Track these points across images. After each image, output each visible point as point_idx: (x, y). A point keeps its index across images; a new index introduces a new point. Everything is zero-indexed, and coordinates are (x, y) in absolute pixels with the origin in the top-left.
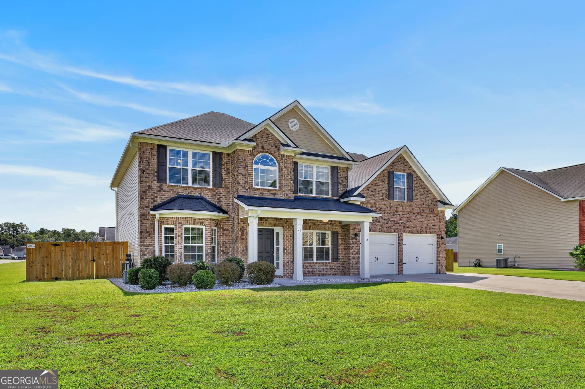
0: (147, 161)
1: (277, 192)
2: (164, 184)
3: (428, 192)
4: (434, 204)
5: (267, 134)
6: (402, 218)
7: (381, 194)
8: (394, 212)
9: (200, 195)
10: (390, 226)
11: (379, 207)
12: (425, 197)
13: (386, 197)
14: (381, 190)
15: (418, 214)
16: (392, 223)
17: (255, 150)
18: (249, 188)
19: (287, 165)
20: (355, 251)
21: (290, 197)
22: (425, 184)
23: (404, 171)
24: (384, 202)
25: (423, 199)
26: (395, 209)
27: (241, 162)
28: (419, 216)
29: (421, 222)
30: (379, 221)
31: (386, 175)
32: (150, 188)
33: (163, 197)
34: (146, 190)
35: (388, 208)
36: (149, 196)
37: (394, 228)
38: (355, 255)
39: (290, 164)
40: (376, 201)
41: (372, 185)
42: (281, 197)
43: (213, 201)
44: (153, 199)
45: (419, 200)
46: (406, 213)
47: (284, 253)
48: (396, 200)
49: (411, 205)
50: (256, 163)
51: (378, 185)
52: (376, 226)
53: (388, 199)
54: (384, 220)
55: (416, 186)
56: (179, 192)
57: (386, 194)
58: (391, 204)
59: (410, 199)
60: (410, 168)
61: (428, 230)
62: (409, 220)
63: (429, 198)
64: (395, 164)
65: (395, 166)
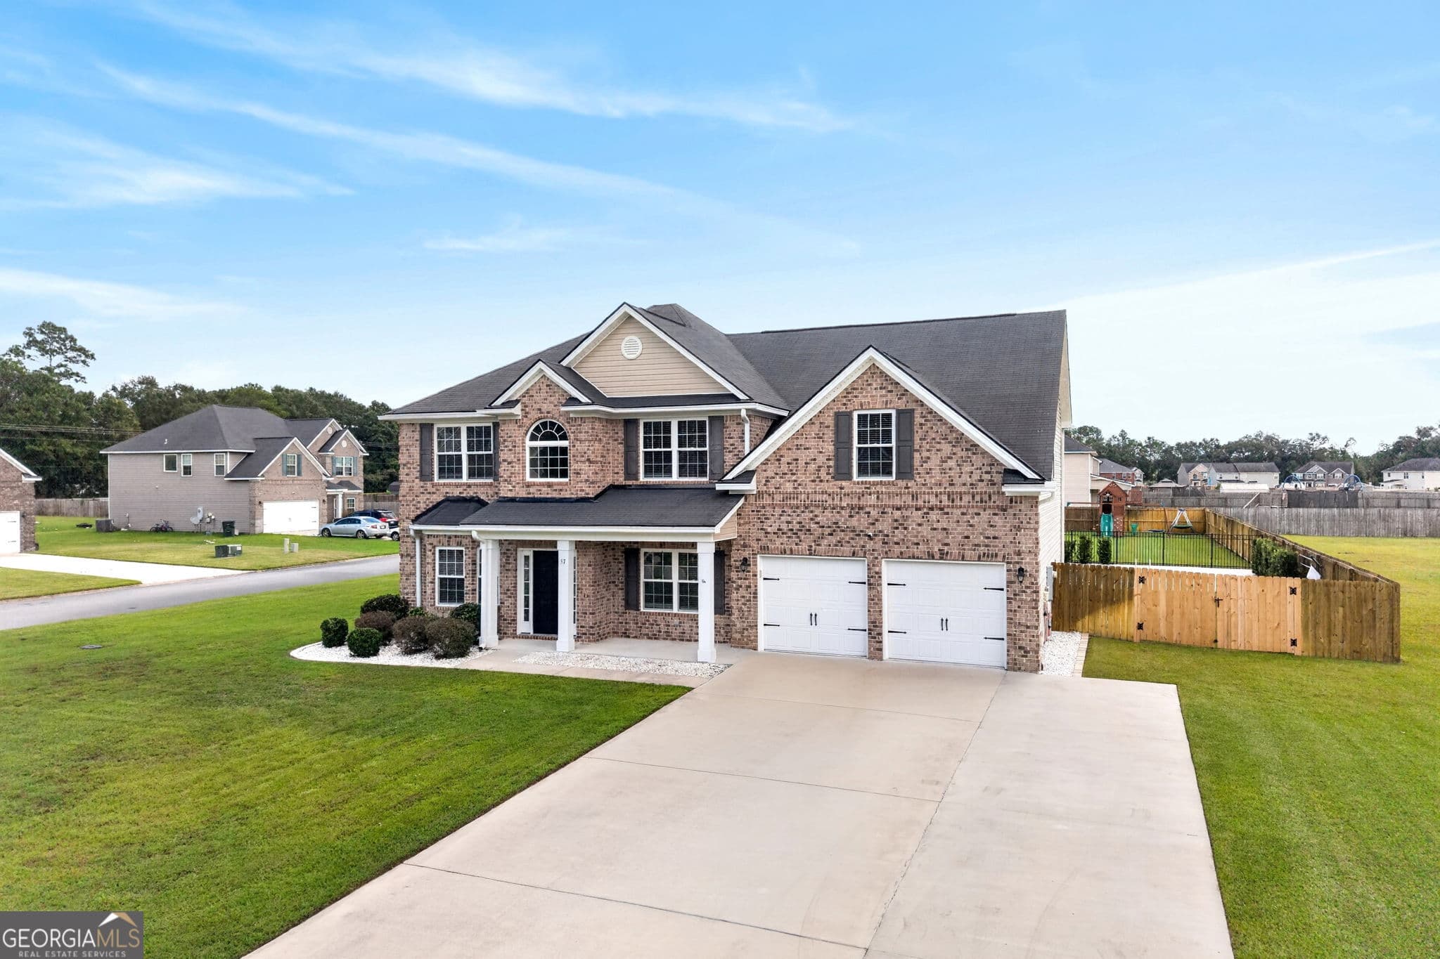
2: (428, 483)
4: (991, 480)
5: (546, 384)
6: (877, 520)
7: (813, 467)
8: (852, 509)
9: (475, 496)
10: (839, 542)
11: (808, 498)
12: (959, 465)
13: (828, 474)
14: (815, 460)
15: (932, 510)
16: (847, 535)
18: (518, 483)
20: (743, 597)
21: (588, 494)
22: (958, 430)
23: (886, 404)
24: (825, 486)
25: (950, 469)
26: (855, 502)
27: (503, 440)
28: (934, 515)
29: (945, 529)
30: (809, 530)
31: (830, 421)
32: (411, 490)
33: (427, 502)
34: (407, 493)
35: (833, 499)
36: (410, 502)
37: (853, 546)
38: (746, 604)
40: (799, 485)
41: (789, 449)
42: (572, 494)
44: (415, 506)
45: (936, 472)
46: (890, 510)
48: (861, 479)
49: (907, 488)
50: (533, 438)
51: (805, 449)
52: (800, 541)
53: (833, 477)
54: (823, 527)
55: (924, 439)
56: (447, 493)
57: (828, 467)
58: (841, 488)
59: (906, 472)
60: (903, 395)
61: (969, 550)
62: (901, 524)
63: (973, 465)
64: (856, 392)
65: (856, 397)
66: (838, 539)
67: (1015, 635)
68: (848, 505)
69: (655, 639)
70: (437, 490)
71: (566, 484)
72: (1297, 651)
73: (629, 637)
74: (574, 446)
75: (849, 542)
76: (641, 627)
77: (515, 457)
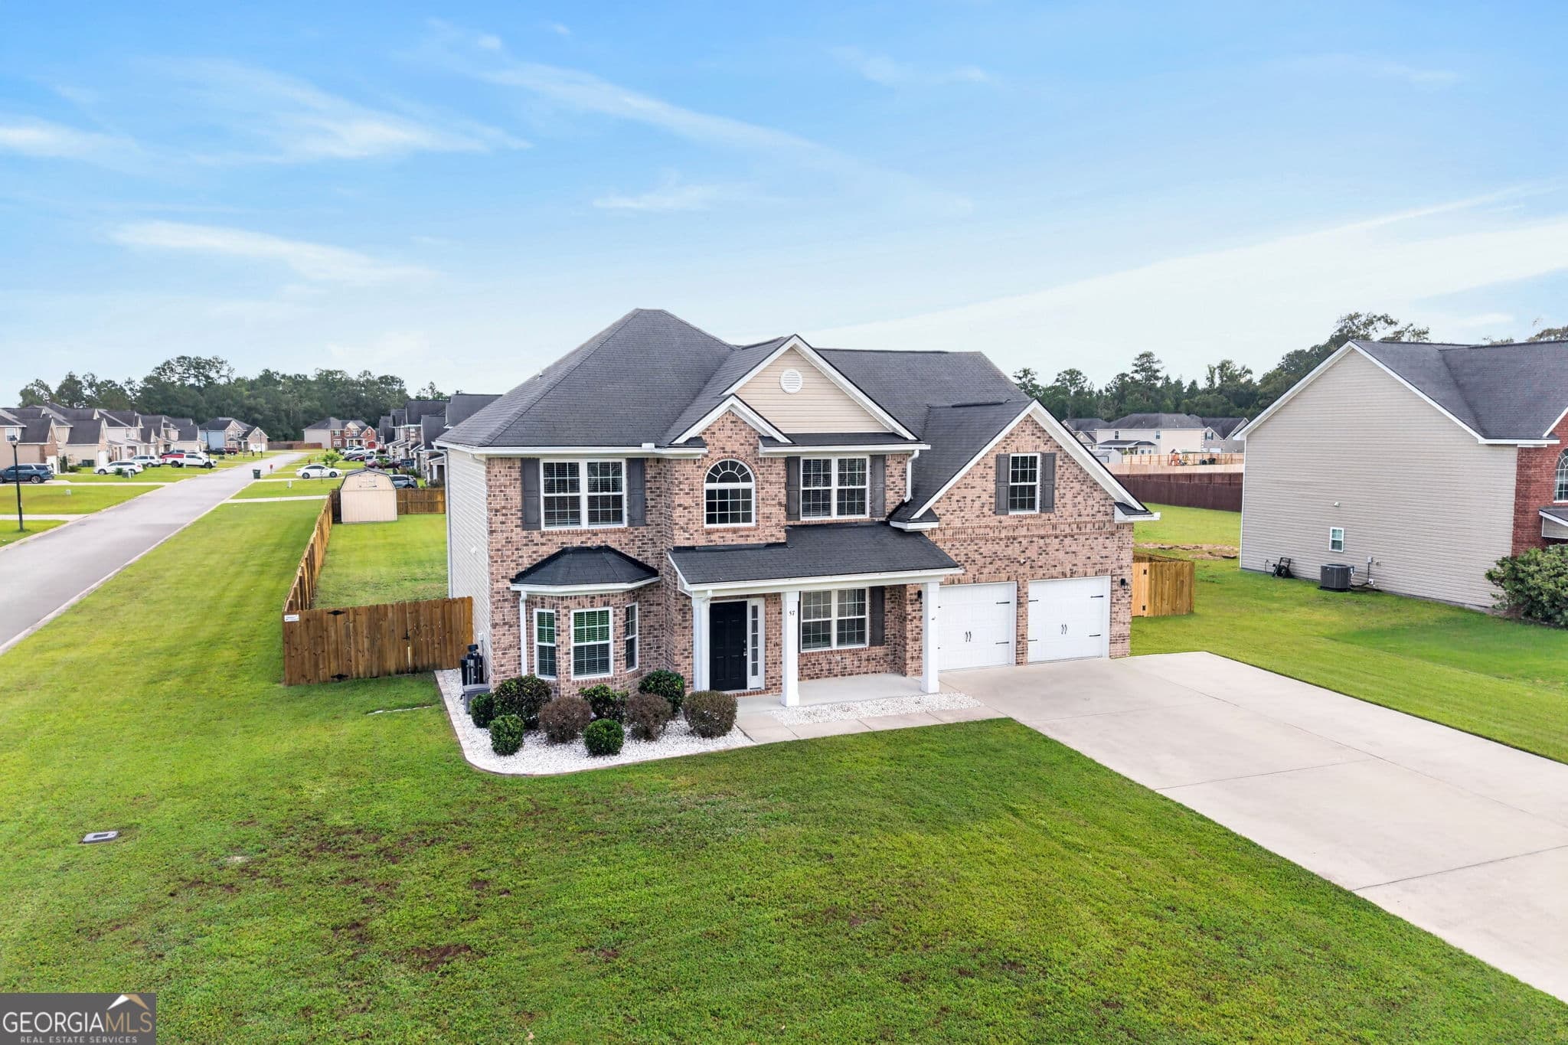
0: (501, 491)
1: (752, 533)
2: (535, 532)
3: (1091, 486)
4: (1105, 511)
6: (1027, 548)
7: (977, 504)
8: (1008, 540)
9: (603, 544)
10: (998, 569)
11: (973, 532)
12: (1085, 499)
13: (990, 510)
14: (980, 497)
15: (1066, 537)
16: (1003, 563)
18: (696, 531)
20: (916, 627)
21: (778, 539)
23: (1035, 449)
24: (984, 521)
25: (1079, 503)
26: (1011, 534)
27: (680, 483)
28: (1067, 541)
29: (1074, 552)
30: (974, 561)
31: (992, 462)
32: (510, 542)
33: (534, 556)
34: (503, 546)
35: (994, 532)
36: (508, 557)
37: (1007, 572)
39: (779, 474)
40: (966, 521)
41: (959, 488)
42: (761, 540)
43: (629, 552)
44: (515, 561)
45: (1069, 506)
46: (1035, 539)
47: (766, 646)
48: (1011, 513)
49: (1047, 519)
50: (711, 479)
51: (971, 488)
52: (967, 571)
53: (993, 513)
54: (985, 557)
55: (1062, 479)
56: (562, 543)
57: (990, 503)
58: (1000, 522)
59: (1048, 506)
60: (1047, 440)
61: (1090, 568)
62: (1044, 551)
63: (1094, 499)
64: (1013, 438)
65: (1013, 442)
66: (997, 567)
67: (1117, 630)
68: (1005, 536)
69: (817, 678)
70: (548, 540)
71: (750, 529)
72: (1145, 614)
74: (762, 489)
75: (1004, 569)
76: (803, 669)
77: (693, 501)
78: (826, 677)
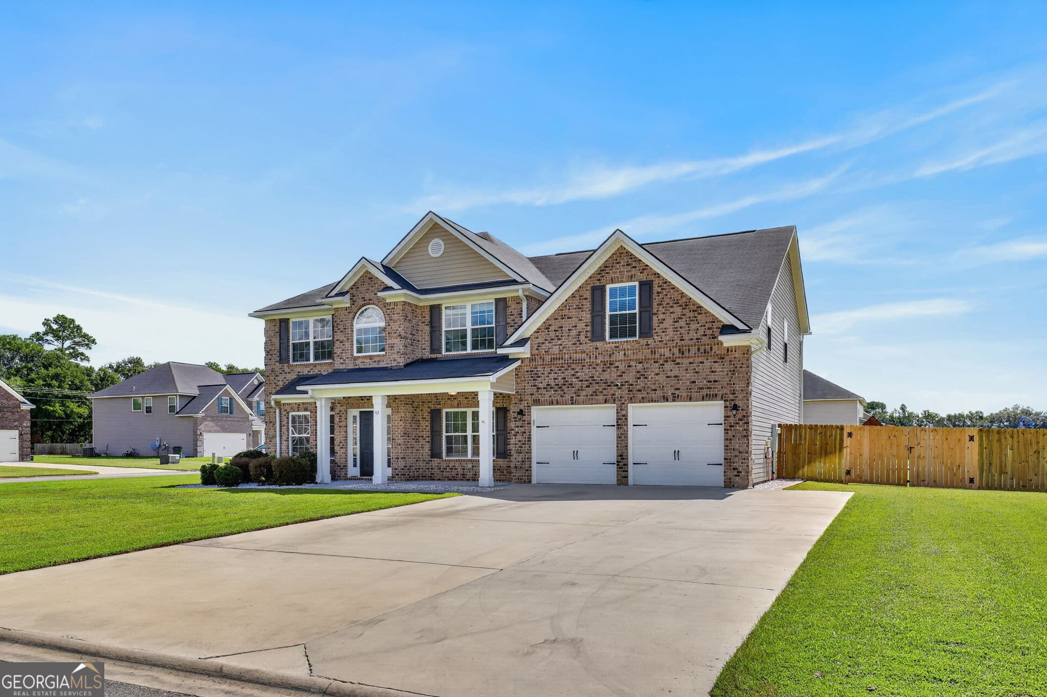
1: (382, 358)
2: (285, 365)
3: (694, 311)
4: (712, 335)
5: (369, 278)
6: (624, 373)
7: (574, 332)
8: (605, 365)
10: (594, 392)
11: (570, 358)
12: (687, 324)
13: (586, 337)
14: (576, 326)
15: (667, 361)
16: (600, 387)
17: (354, 304)
18: (347, 358)
19: (395, 317)
20: (520, 441)
21: (399, 363)
22: (687, 296)
23: (631, 278)
24: (583, 347)
25: (681, 328)
26: (607, 358)
27: (338, 324)
28: (668, 366)
30: (572, 384)
31: (588, 294)
32: (273, 371)
33: (285, 380)
34: (270, 374)
36: (273, 381)
37: (605, 395)
38: (522, 447)
39: (399, 314)
40: (564, 348)
41: (556, 319)
42: (388, 364)
44: (276, 383)
45: (670, 331)
46: (634, 364)
47: (392, 445)
48: (611, 341)
49: (648, 345)
50: (359, 321)
51: (568, 318)
52: (564, 393)
53: (589, 340)
54: (582, 381)
55: (661, 304)
56: (298, 372)
57: (586, 331)
58: (597, 348)
59: (647, 332)
60: (644, 269)
61: (695, 392)
62: (642, 375)
63: (698, 323)
64: (607, 270)
65: (608, 273)
66: (594, 390)
67: (730, 459)
68: (601, 362)
69: (454, 480)
70: (292, 370)
71: (383, 355)
73: (434, 480)
74: (389, 325)
75: (602, 392)
76: (443, 471)
77: (345, 337)
78: (461, 480)
